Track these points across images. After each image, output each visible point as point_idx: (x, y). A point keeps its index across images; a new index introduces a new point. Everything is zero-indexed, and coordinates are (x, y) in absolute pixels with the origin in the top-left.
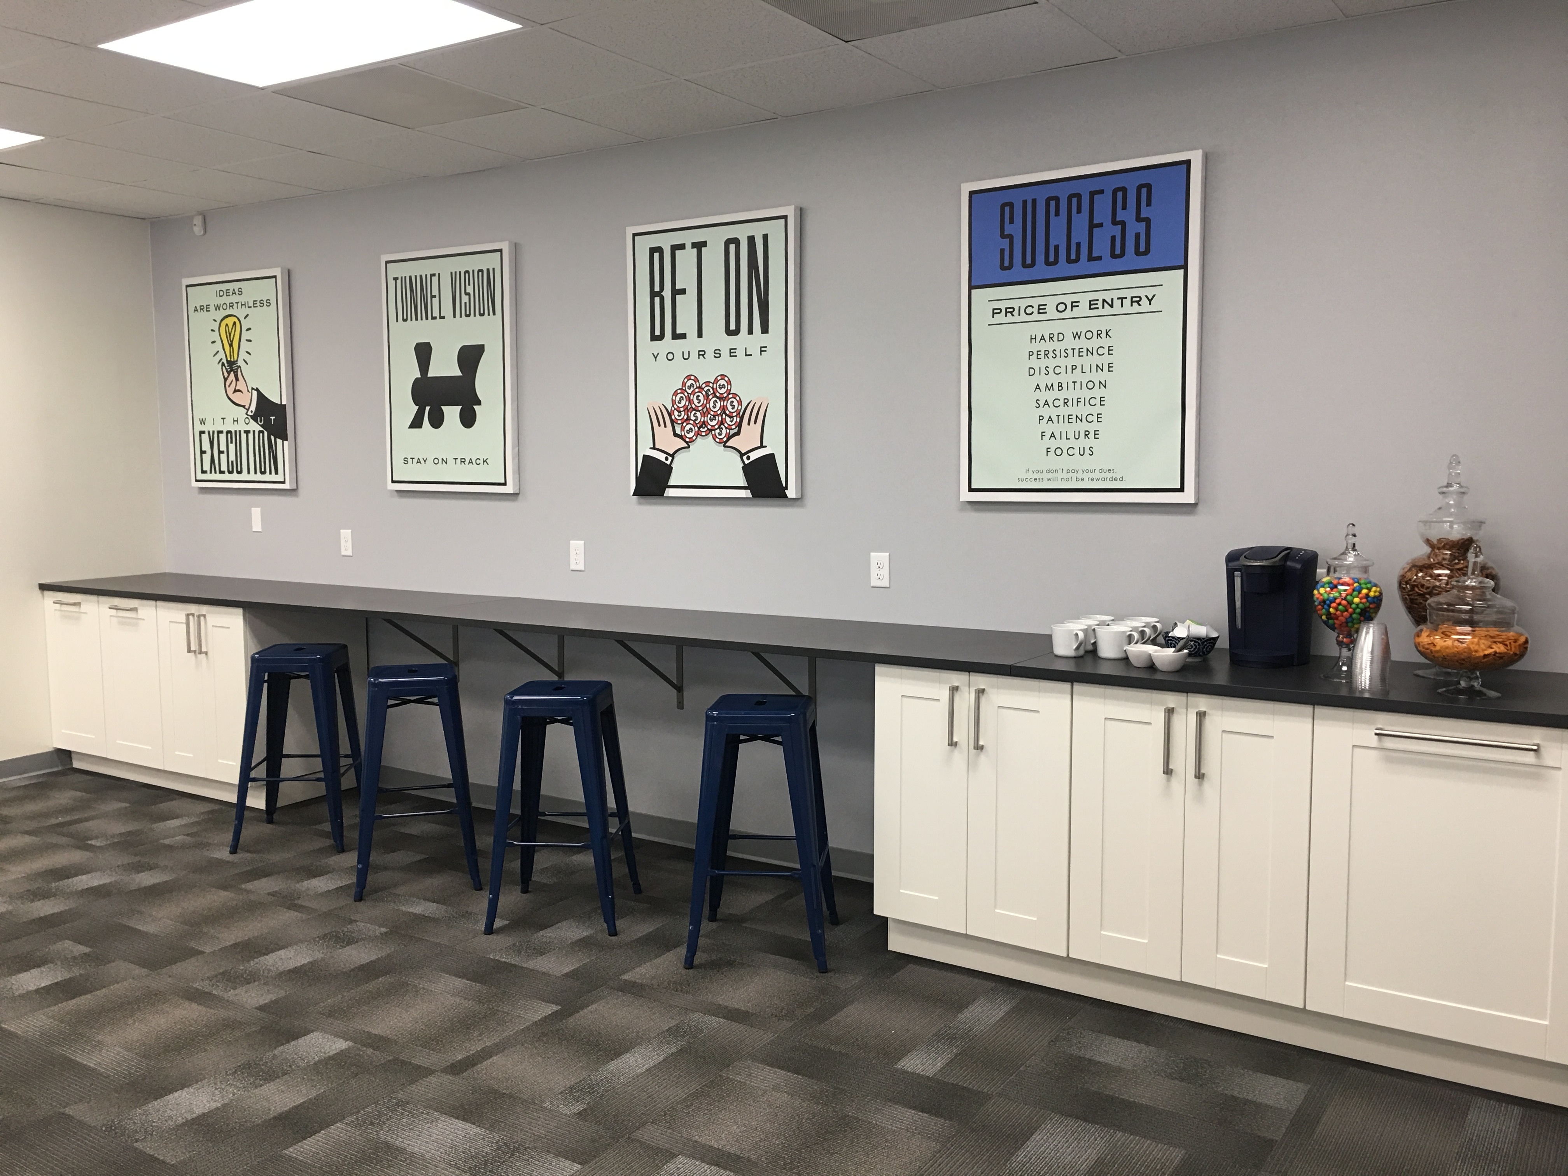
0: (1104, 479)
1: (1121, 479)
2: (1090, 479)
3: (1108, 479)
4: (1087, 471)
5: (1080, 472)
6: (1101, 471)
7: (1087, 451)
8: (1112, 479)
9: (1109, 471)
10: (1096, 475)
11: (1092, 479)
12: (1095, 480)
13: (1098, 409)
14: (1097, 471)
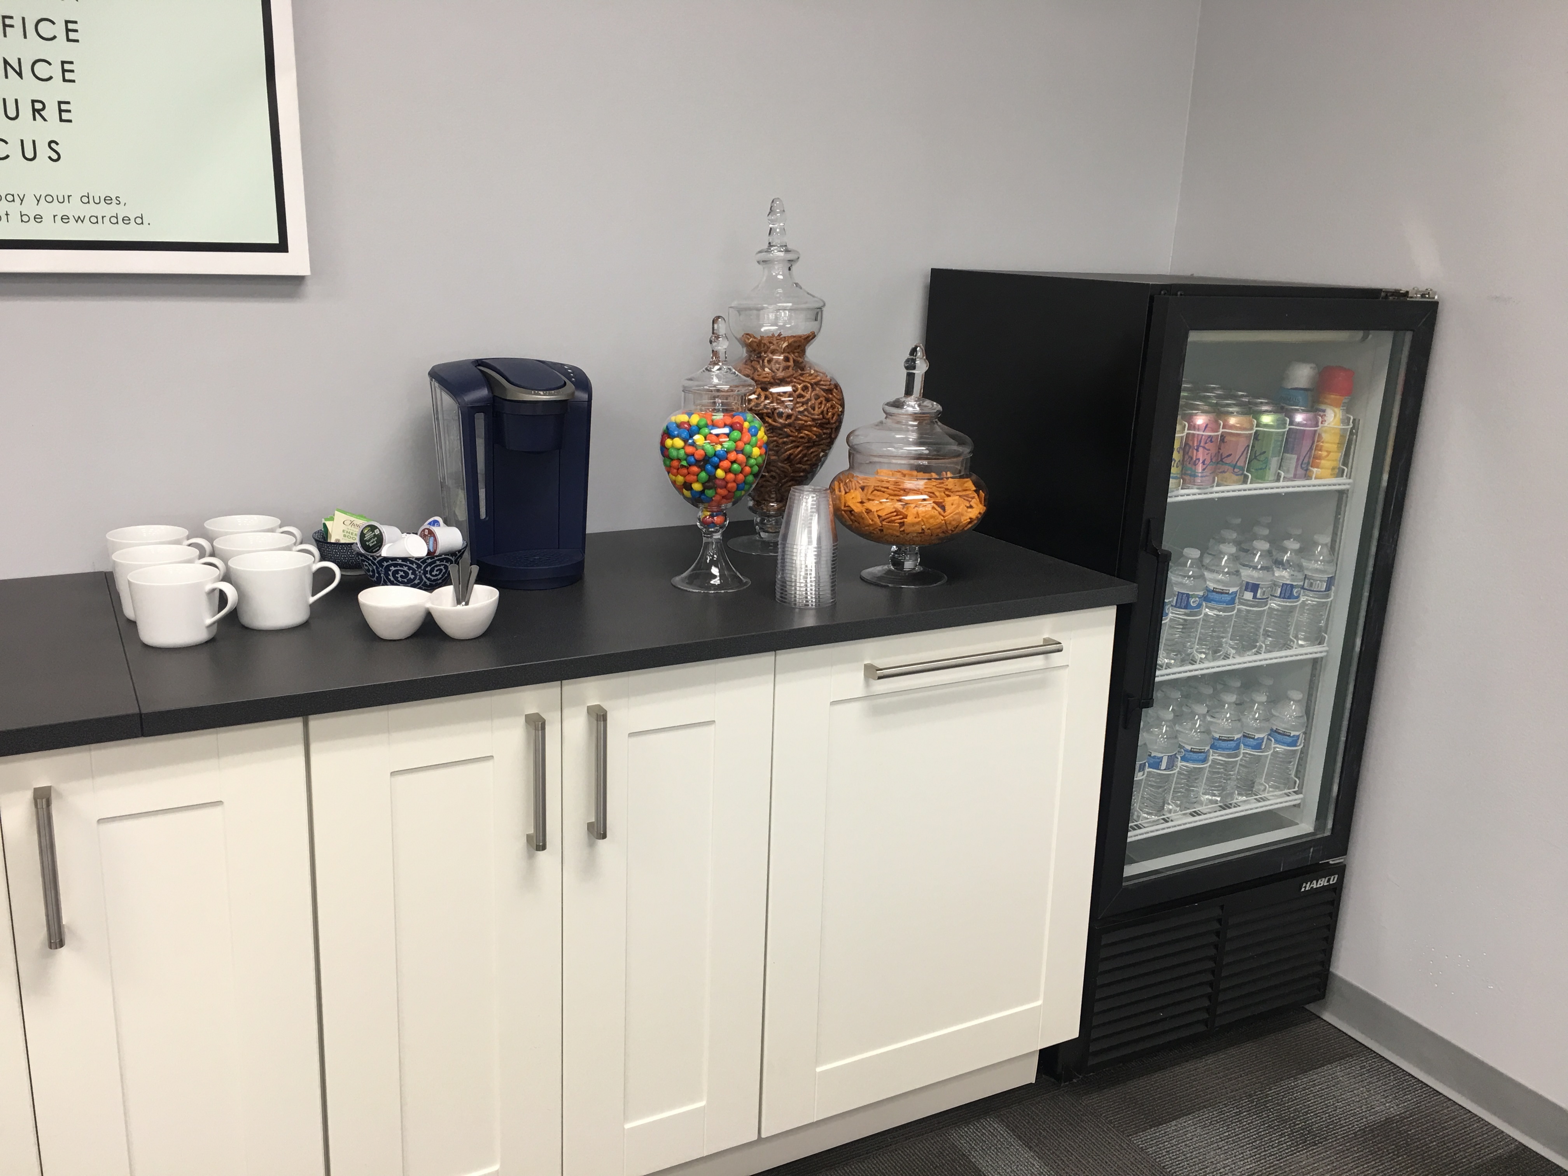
0: (95, 220)
1: (139, 221)
2: (58, 218)
3: (106, 220)
4: (50, 199)
5: (30, 201)
6: (86, 199)
7: (44, 152)
8: (115, 220)
9: (108, 200)
10: (75, 208)
11: (65, 219)
12: (72, 220)
13: (59, 50)
14: (75, 200)
